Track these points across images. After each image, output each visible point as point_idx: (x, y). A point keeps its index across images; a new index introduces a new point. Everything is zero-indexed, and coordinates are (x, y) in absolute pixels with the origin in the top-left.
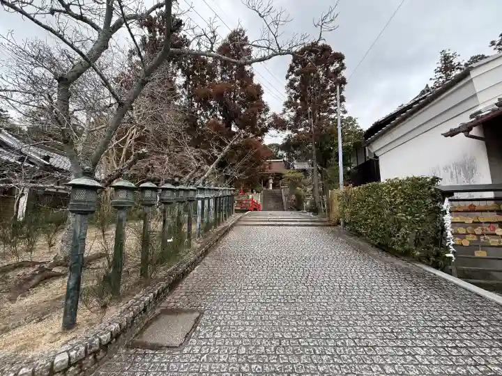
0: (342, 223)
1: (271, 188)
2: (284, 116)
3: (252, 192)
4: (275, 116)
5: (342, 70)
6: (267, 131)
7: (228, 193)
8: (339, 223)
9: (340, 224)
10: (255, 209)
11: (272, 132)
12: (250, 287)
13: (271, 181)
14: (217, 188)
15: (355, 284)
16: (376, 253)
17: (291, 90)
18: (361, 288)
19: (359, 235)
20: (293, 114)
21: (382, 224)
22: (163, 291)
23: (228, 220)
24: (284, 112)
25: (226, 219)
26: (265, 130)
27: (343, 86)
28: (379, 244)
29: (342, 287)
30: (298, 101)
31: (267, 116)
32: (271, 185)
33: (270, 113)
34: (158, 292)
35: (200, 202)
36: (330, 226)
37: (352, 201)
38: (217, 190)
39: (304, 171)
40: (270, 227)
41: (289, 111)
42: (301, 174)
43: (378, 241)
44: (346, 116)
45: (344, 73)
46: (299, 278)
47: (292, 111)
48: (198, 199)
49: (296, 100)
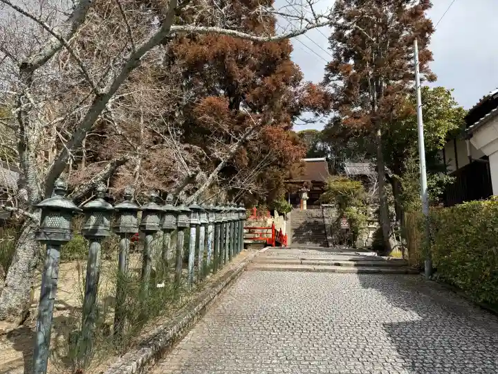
0: (426, 269)
1: (305, 208)
2: (327, 87)
3: (273, 214)
4: (310, 87)
5: (424, 9)
6: (297, 114)
7: (235, 217)
8: (421, 270)
9: (423, 270)
10: (278, 244)
11: (307, 115)
12: (275, 361)
13: (305, 196)
14: (218, 208)
15: (437, 361)
16: (479, 318)
17: (339, 44)
18: (447, 366)
19: (453, 288)
20: (341, 84)
21: (488, 269)
22: (148, 361)
23: (234, 259)
24: (327, 80)
25: (230, 260)
26: (295, 113)
27: (427, 35)
28: (485, 301)
29: (416, 365)
30: (351, 62)
31: (299, 88)
32: (305, 202)
33: (303, 83)
34: (142, 361)
35: (193, 230)
36: (406, 273)
37: (441, 232)
38: (219, 212)
39: (363, 178)
40: (304, 274)
41: (335, 78)
42: (358, 183)
43: (483, 297)
44: (432, 86)
45: (428, 14)
46: (350, 351)
47: (340, 79)
48: (191, 225)
49: (347, 59)
